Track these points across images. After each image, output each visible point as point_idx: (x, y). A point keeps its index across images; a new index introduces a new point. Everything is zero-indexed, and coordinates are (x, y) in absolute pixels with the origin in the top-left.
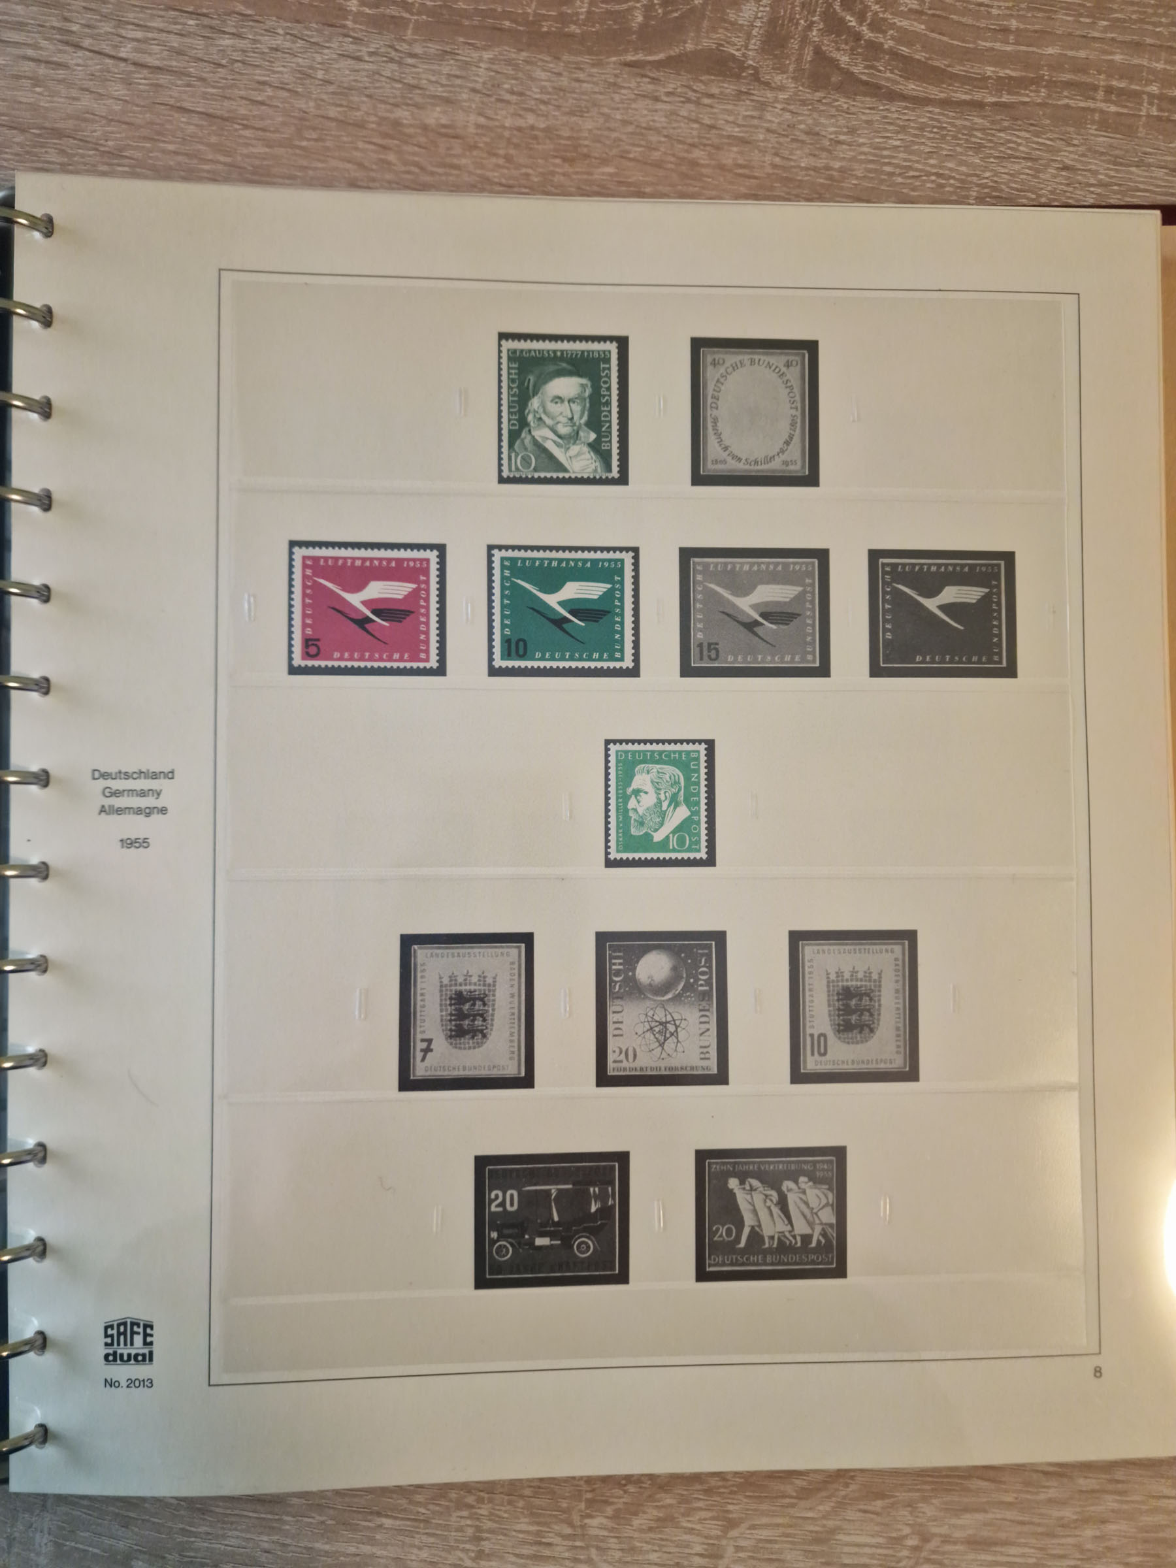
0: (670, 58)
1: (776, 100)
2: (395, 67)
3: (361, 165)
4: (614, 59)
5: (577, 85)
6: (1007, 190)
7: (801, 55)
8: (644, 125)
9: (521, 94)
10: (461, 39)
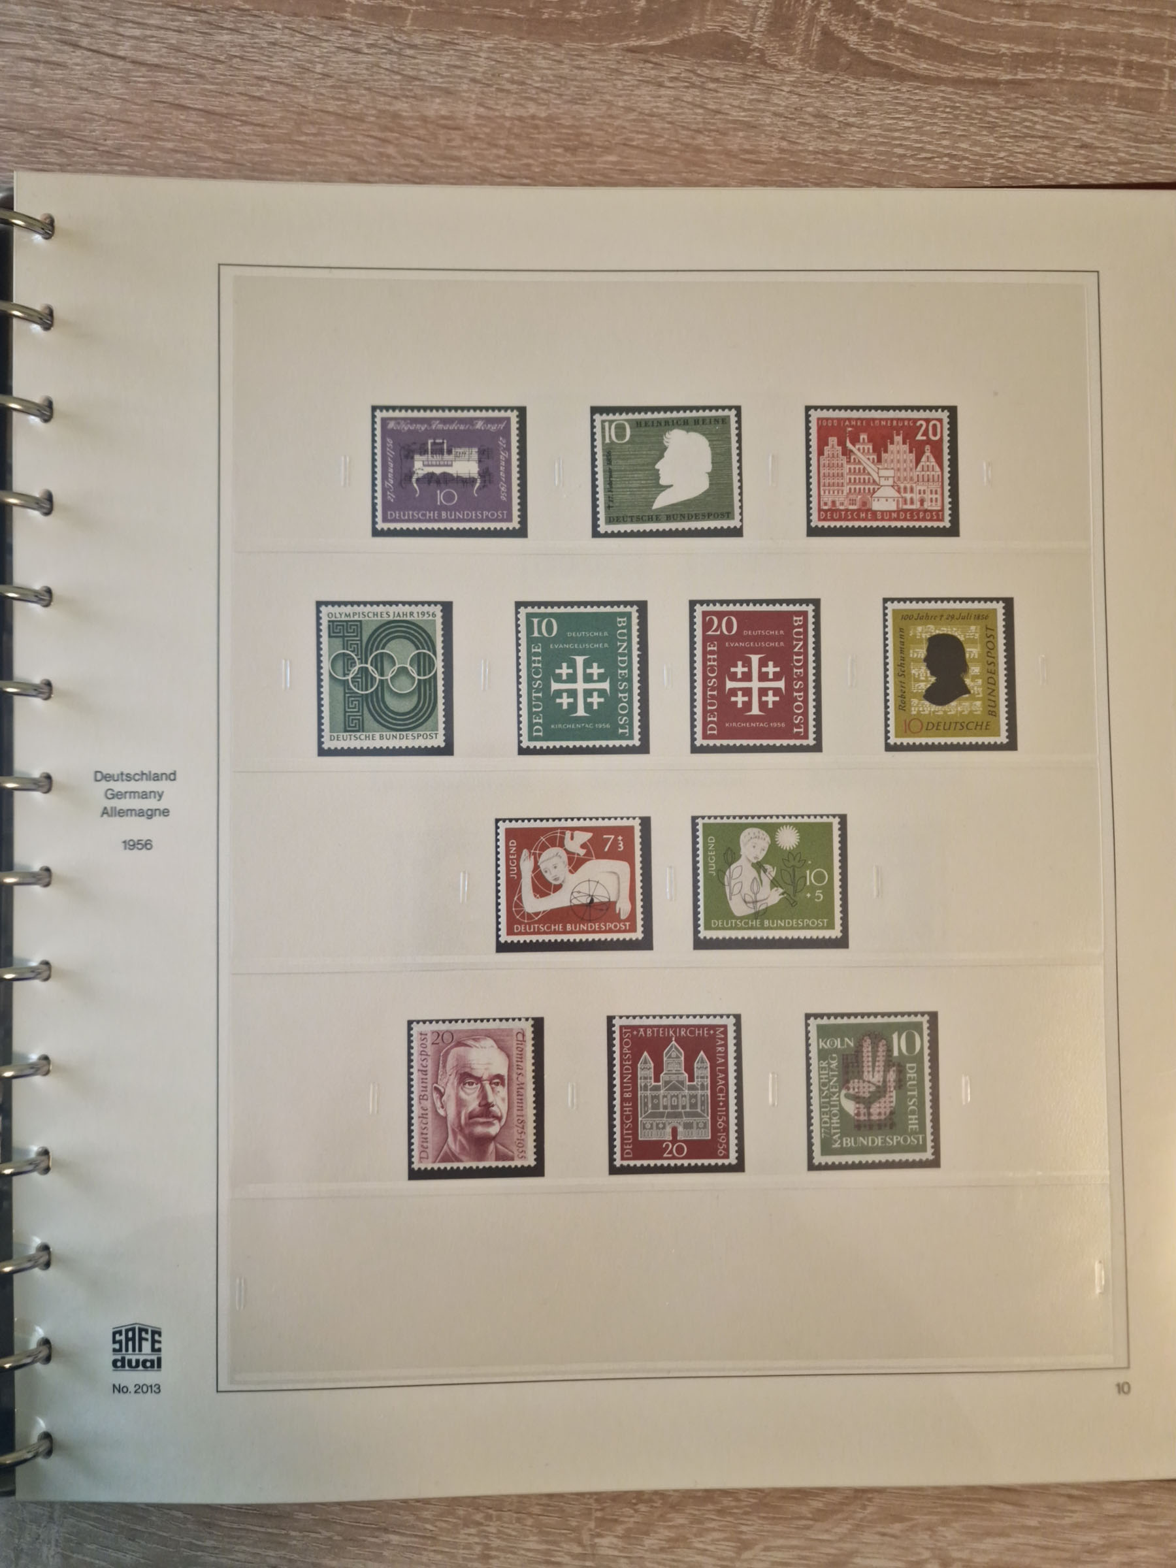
0: (674, 42)
1: (783, 83)
2: (394, 58)
3: (361, 160)
4: (616, 45)
5: (576, 71)
6: (1023, 170)
7: (808, 37)
8: (647, 112)
9: (523, 83)
10: (461, 29)
